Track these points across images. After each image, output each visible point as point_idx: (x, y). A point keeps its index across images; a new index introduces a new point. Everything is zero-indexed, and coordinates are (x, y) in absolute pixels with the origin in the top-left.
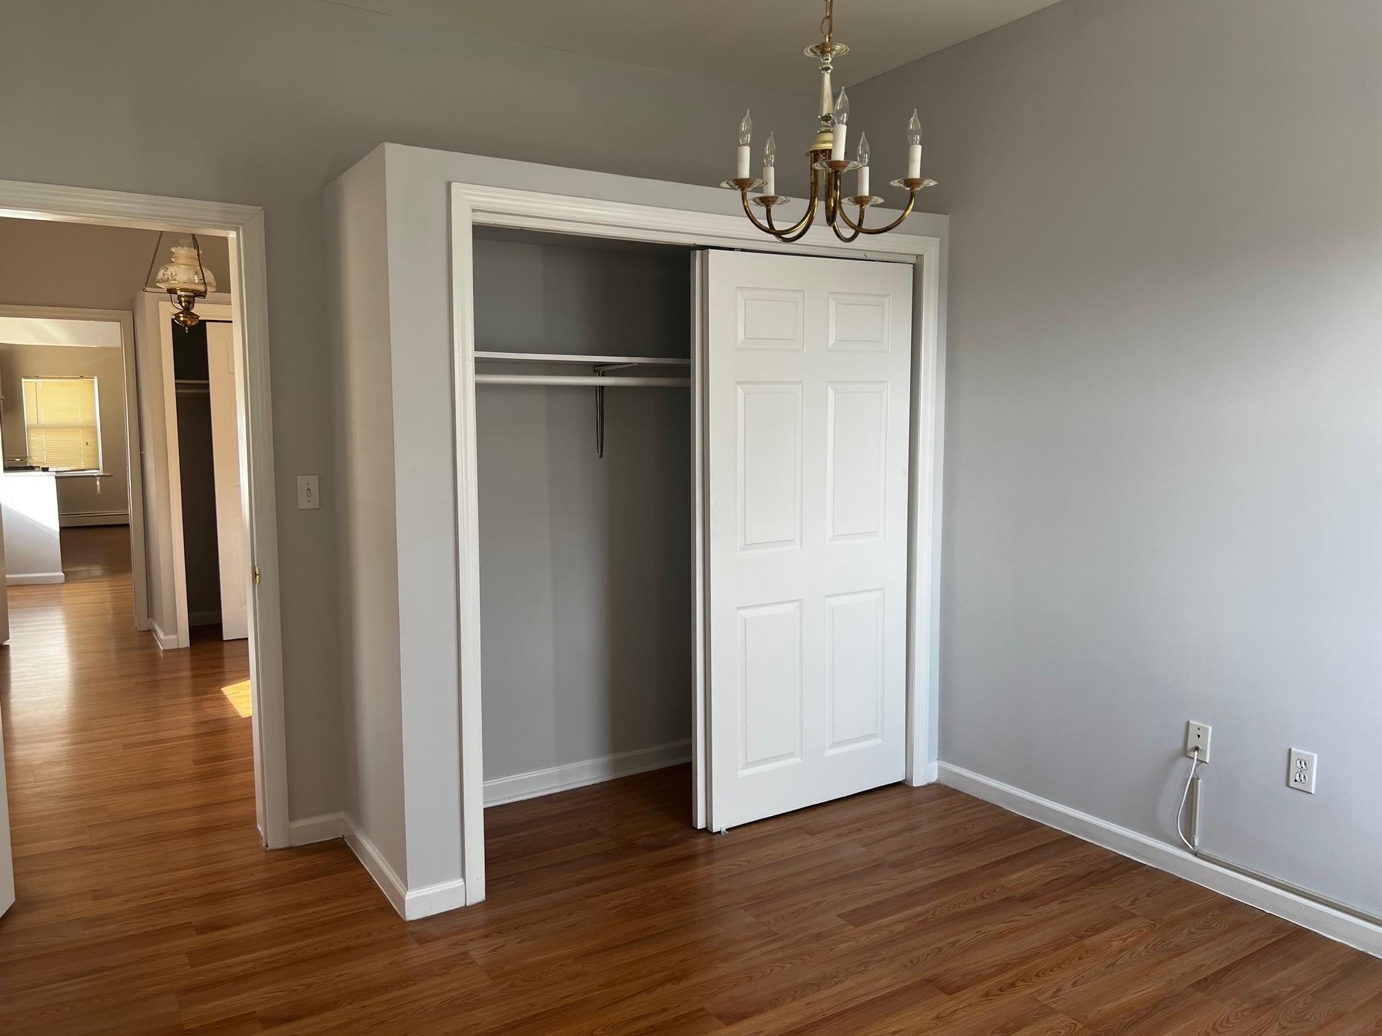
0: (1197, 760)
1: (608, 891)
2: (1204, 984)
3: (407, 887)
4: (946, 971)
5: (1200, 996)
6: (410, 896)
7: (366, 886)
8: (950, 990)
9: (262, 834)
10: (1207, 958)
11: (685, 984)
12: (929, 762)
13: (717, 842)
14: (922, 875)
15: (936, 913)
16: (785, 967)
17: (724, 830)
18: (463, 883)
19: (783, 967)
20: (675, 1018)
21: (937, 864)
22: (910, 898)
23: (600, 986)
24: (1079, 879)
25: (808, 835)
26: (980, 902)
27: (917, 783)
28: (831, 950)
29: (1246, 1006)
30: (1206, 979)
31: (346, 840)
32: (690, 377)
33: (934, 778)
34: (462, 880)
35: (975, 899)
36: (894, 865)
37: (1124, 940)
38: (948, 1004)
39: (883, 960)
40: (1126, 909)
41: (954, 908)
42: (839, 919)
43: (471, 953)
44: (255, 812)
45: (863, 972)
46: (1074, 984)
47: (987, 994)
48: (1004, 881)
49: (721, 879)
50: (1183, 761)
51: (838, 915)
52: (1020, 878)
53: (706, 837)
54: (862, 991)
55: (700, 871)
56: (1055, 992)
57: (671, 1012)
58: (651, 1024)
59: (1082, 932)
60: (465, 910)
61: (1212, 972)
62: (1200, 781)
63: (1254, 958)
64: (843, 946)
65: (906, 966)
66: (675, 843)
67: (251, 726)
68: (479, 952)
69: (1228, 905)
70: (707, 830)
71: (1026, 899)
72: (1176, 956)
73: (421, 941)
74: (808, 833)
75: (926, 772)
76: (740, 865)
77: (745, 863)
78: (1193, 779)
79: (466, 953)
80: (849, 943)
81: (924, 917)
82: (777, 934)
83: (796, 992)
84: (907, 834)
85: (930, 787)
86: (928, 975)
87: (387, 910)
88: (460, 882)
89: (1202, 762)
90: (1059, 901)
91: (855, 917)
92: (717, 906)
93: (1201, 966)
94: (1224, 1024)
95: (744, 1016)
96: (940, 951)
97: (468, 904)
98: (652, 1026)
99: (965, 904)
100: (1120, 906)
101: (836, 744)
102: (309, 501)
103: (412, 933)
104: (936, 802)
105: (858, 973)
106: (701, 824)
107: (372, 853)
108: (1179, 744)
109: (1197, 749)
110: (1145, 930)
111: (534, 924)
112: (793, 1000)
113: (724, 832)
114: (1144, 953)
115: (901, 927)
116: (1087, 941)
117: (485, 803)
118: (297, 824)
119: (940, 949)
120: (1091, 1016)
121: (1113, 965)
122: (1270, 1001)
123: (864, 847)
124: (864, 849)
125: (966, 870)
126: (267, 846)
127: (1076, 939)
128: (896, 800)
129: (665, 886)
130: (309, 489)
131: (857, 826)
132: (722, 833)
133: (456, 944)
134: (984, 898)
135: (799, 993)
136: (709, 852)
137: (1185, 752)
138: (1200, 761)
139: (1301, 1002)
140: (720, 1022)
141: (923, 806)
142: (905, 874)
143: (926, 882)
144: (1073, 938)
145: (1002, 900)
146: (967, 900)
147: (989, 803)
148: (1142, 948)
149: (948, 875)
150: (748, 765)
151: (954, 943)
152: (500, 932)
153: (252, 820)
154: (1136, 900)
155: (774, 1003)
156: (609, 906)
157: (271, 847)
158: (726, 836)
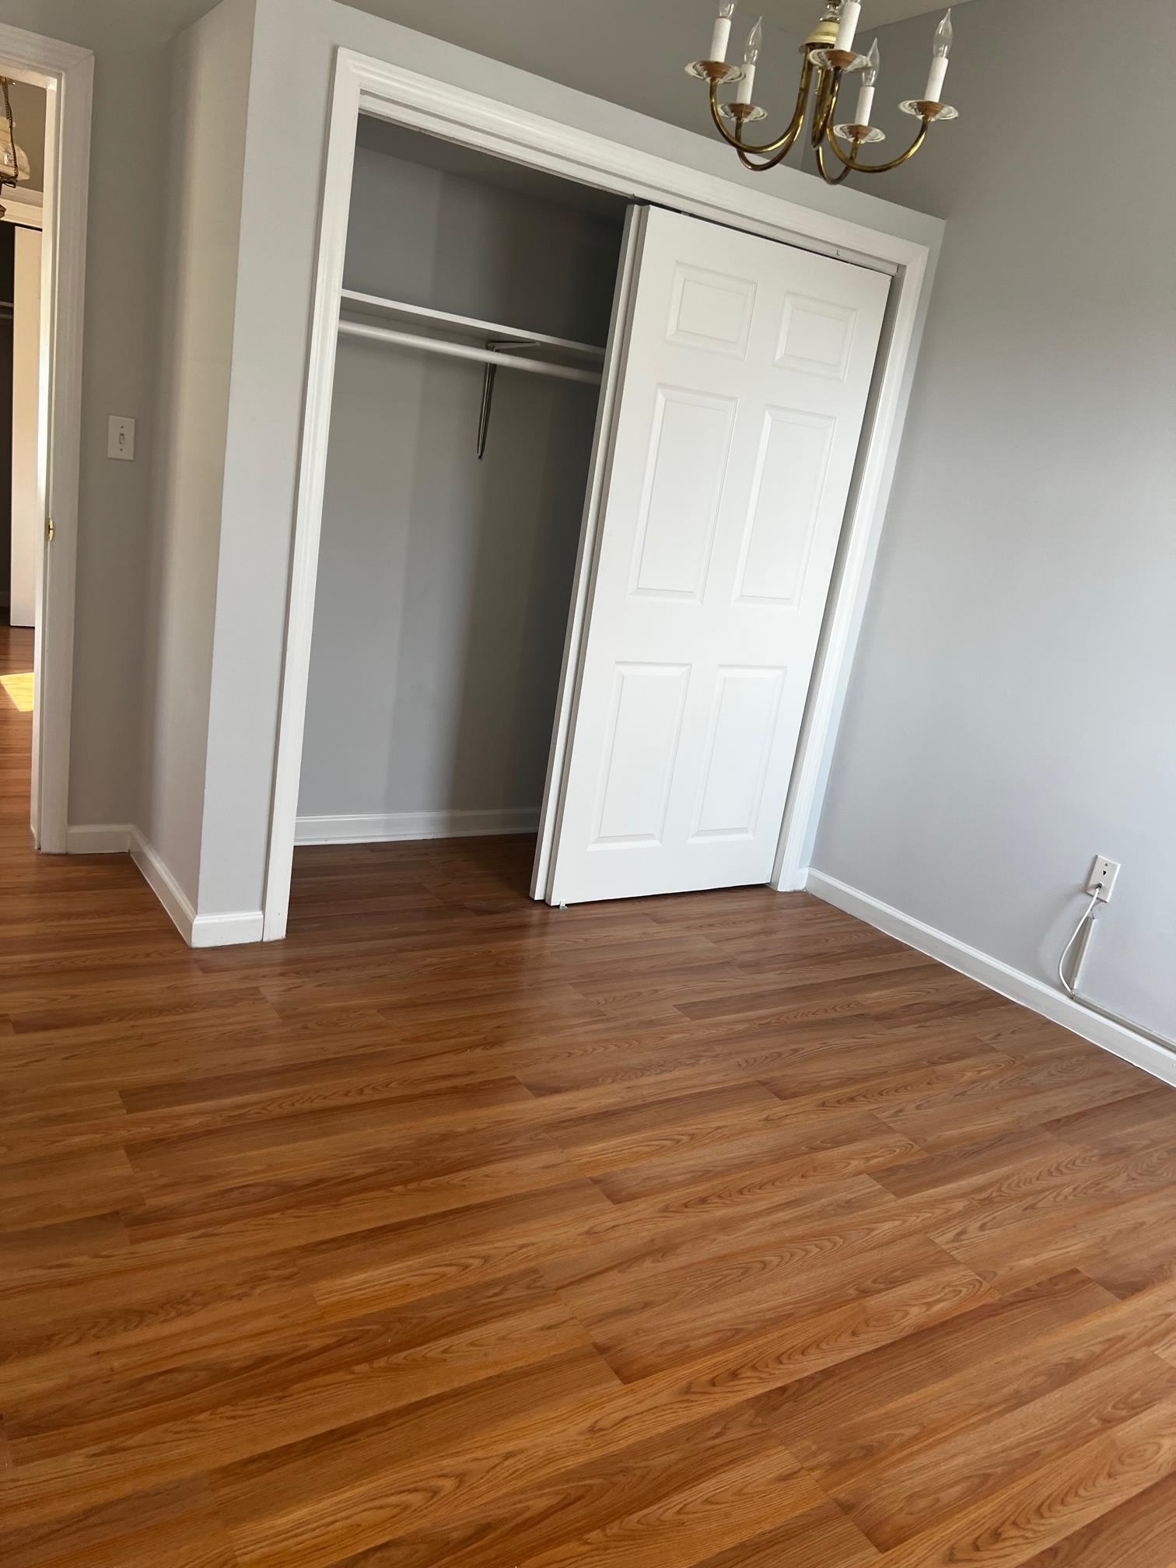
0: (1097, 898)
1: (425, 947)
2: (1054, 1125)
3: (196, 911)
4: (783, 1076)
5: (1048, 1136)
6: (199, 921)
7: (149, 905)
8: (782, 1095)
9: (35, 836)
10: (1063, 1101)
11: (495, 1051)
12: (799, 867)
13: (553, 916)
14: (771, 980)
15: (781, 1019)
16: (610, 1048)
17: (563, 905)
18: (262, 916)
19: (607, 1048)
20: (481, 1082)
21: (790, 971)
22: (754, 1000)
23: (402, 1040)
24: (941, 1006)
25: (655, 923)
26: (831, 1015)
27: (783, 887)
28: (663, 1038)
29: (1095, 1152)
30: (1058, 1121)
31: (132, 856)
32: (602, 373)
33: (801, 886)
34: (261, 912)
35: (826, 1011)
36: (743, 966)
37: (980, 1072)
38: (779, 1108)
39: (717, 1056)
40: (987, 1042)
41: (802, 1016)
42: (675, 1010)
43: (262, 990)
44: (28, 812)
45: (693, 1065)
46: (918, 1107)
47: (823, 1104)
48: (860, 997)
49: (552, 953)
50: (1082, 899)
51: (674, 1006)
52: (876, 997)
53: (543, 909)
54: (688, 1083)
55: (531, 942)
56: (896, 1112)
57: (478, 1076)
58: (454, 1085)
59: (936, 1059)
60: (261, 945)
61: (1067, 1114)
62: (1094, 921)
63: (1113, 1107)
64: (676, 1036)
65: (740, 1066)
66: (508, 910)
67: (31, 722)
68: (272, 990)
69: (1096, 1052)
70: (544, 903)
71: (880, 1018)
72: (1031, 1094)
73: (206, 970)
74: (655, 920)
75: (794, 878)
76: (575, 942)
77: (582, 941)
78: (1087, 918)
79: (256, 988)
80: (684, 1035)
81: (769, 1020)
82: (605, 1015)
83: (617, 1074)
84: (762, 936)
85: (795, 895)
86: (763, 1077)
87: (171, 934)
88: (259, 915)
89: (1102, 901)
90: (916, 1026)
91: (694, 1011)
92: (545, 979)
93: (1055, 1108)
94: (1069, 1166)
95: (557, 1091)
96: (780, 1056)
97: (264, 940)
98: (455, 1087)
99: (813, 1014)
100: (982, 1038)
101: (701, 833)
102: (121, 450)
103: (197, 961)
104: (799, 909)
105: (688, 1065)
106: (538, 895)
107: (161, 871)
108: (1080, 880)
109: (1099, 886)
110: (1003, 1065)
111: (337, 969)
112: (612, 1082)
113: (563, 907)
114: (998, 1087)
115: (741, 1027)
116: (939, 1068)
117: (296, 840)
118: (76, 830)
119: (780, 1054)
120: (929, 1139)
121: (963, 1094)
122: (1122, 1151)
123: (713, 942)
124: (713, 945)
125: (820, 981)
126: (40, 849)
127: (927, 1064)
128: (756, 901)
129: (490, 952)
130: (122, 435)
131: (710, 921)
132: (561, 908)
133: (246, 978)
134: (836, 1011)
135: (620, 1077)
136: (544, 924)
137: (1085, 889)
138: (1100, 900)
139: (1156, 1155)
140: (529, 1093)
141: (784, 911)
142: (754, 976)
143: (776, 987)
144: (924, 1063)
145: (855, 1016)
146: (817, 1011)
147: (857, 919)
148: (997, 1082)
149: (800, 983)
150: (601, 839)
151: (796, 1051)
152: (298, 973)
153: (25, 820)
154: (999, 1035)
155: (592, 1082)
156: (424, 963)
157: (44, 850)
158: (564, 911)
